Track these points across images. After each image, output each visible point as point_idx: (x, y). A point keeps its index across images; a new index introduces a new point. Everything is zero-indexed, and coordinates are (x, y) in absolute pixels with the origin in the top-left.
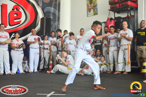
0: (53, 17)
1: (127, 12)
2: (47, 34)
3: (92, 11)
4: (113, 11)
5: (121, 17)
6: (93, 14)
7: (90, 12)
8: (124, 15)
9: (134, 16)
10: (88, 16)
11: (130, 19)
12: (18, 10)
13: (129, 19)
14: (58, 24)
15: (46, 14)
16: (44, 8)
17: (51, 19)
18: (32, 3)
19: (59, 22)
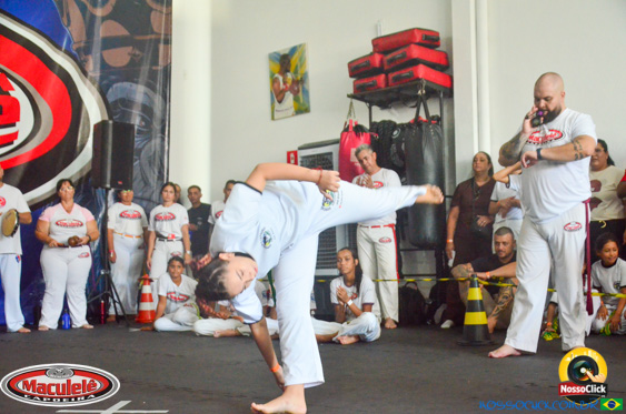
0: (143, 119)
1: (414, 104)
2: (120, 183)
3: (289, 97)
4: (366, 101)
5: (395, 123)
6: (293, 110)
7: (280, 102)
8: (403, 116)
9: (439, 119)
10: (273, 119)
11: (424, 127)
12: (4, 93)
13: (421, 130)
14: (163, 147)
15: (116, 108)
16: (109, 86)
17: (136, 127)
18: (60, 67)
19: (166, 138)
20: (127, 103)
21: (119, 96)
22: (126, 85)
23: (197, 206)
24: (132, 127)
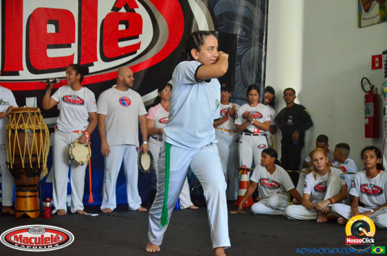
0: (244, 29)
2: (224, 85)
3: (375, 6)
6: (378, 18)
7: (367, 11)
10: (360, 26)
12: (130, 9)
14: (260, 53)
17: (238, 37)
19: (264, 46)
23: (291, 105)
24: (236, 35)
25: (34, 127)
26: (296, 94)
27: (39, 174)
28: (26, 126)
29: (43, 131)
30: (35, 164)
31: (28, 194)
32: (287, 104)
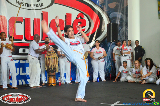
0: (120, 22)
2: (115, 40)
10: (159, 19)
12: (82, 18)
14: (126, 30)
15: (112, 20)
16: (110, 14)
18: (96, 10)
19: (127, 27)
20: (115, 18)
21: (113, 16)
22: (115, 13)
23: (138, 46)
24: (118, 24)
25: (53, 57)
26: (139, 42)
27: (55, 72)
28: (50, 57)
29: (56, 58)
30: (54, 68)
31: (52, 78)
32: (136, 45)
